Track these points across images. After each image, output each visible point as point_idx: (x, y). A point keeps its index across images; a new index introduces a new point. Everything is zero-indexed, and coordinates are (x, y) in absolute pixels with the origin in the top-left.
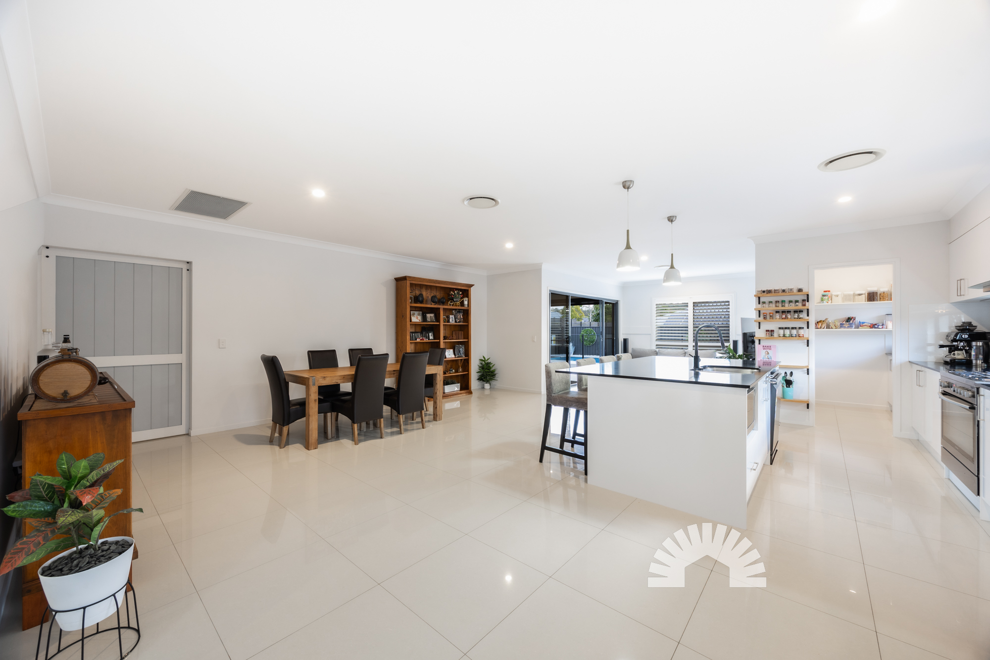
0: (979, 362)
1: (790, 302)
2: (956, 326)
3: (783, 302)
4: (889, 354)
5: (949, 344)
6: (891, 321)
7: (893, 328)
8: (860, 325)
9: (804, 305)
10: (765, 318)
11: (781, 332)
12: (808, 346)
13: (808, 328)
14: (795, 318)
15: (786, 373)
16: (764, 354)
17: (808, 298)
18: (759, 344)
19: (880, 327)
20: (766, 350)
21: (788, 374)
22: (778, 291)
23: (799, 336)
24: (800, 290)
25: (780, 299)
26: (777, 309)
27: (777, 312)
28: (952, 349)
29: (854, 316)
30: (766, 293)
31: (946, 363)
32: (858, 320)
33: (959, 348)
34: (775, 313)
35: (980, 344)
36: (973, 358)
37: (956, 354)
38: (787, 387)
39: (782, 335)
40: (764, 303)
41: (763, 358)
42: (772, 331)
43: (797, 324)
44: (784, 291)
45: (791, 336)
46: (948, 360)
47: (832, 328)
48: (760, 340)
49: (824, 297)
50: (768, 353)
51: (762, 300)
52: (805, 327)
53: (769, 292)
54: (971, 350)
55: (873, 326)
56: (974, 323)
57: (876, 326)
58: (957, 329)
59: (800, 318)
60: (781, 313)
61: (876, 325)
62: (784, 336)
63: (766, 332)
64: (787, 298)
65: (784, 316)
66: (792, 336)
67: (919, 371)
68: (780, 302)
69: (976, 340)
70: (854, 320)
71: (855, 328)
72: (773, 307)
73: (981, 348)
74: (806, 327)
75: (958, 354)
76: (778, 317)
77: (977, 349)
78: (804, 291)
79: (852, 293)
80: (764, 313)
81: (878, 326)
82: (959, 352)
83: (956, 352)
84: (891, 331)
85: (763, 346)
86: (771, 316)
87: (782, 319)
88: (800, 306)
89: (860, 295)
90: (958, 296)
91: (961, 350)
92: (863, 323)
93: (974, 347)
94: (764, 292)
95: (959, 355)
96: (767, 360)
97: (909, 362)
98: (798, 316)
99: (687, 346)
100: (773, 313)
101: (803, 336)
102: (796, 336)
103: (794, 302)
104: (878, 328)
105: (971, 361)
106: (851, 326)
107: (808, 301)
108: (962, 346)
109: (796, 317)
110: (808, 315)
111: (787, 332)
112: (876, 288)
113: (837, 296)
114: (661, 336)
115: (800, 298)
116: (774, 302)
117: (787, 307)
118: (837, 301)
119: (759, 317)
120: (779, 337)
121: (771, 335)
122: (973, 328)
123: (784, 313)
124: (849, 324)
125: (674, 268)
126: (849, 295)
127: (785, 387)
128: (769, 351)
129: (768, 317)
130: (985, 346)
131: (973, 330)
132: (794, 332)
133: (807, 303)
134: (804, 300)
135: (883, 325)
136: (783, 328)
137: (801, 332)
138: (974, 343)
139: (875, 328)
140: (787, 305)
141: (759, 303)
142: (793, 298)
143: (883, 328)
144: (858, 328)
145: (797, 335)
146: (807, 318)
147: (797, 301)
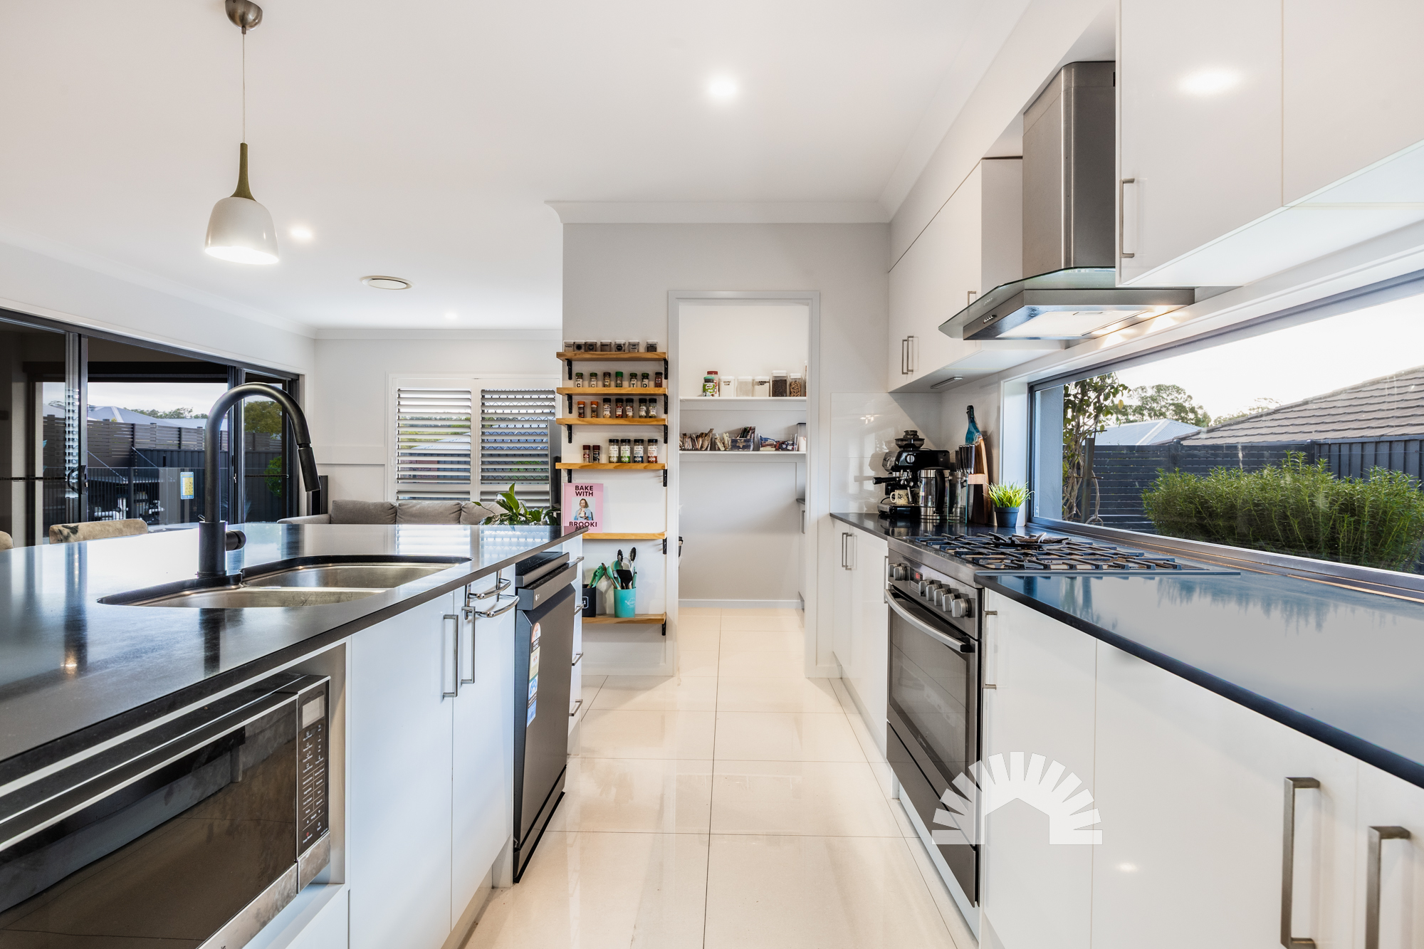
0: (930, 511)
1: (633, 376)
2: (897, 440)
3: (619, 375)
4: (801, 500)
5: (885, 475)
6: (805, 436)
7: (807, 450)
8: (762, 443)
9: (659, 385)
10: (582, 415)
11: (614, 450)
12: (665, 485)
13: (666, 441)
14: (641, 417)
15: (620, 553)
16: (579, 507)
17: (666, 369)
18: (570, 481)
19: (790, 448)
20: (582, 497)
21: (626, 555)
22: (608, 347)
23: (649, 462)
24: (651, 348)
25: (613, 367)
26: (606, 391)
27: (607, 400)
28: (892, 485)
29: (753, 426)
30: (582, 350)
31: (883, 515)
32: (760, 433)
33: (902, 482)
34: (601, 402)
35: (932, 473)
36: (921, 503)
37: (896, 497)
38: (622, 588)
39: (615, 459)
40: (580, 376)
41: (576, 519)
42: (597, 448)
43: (646, 434)
44: (619, 347)
45: (633, 460)
46: (887, 508)
47: (719, 450)
48: (570, 472)
49: (708, 384)
50: (586, 506)
51: (577, 367)
52: (661, 439)
53: (590, 347)
54: (919, 487)
55: (780, 446)
56: (921, 435)
57: (784, 446)
58: (897, 445)
59: (651, 417)
60: (613, 404)
61: (783, 443)
62: (620, 459)
63: (582, 452)
64: (626, 368)
65: (619, 412)
66: (635, 462)
67: (847, 535)
68: (613, 377)
69: (926, 466)
70: (754, 432)
71: (753, 450)
72: (598, 388)
73: (933, 482)
74: (663, 440)
75: (900, 497)
76: (608, 413)
77: (927, 484)
78: (659, 350)
79: (749, 378)
80: (579, 403)
81: (787, 445)
82: (902, 492)
83: (897, 492)
84: (804, 455)
85: (577, 487)
86: (593, 411)
87: (617, 417)
88: (651, 389)
89: (762, 383)
90: (903, 373)
91: (904, 487)
92: (766, 439)
93: (924, 480)
94: (579, 347)
95: (901, 499)
96: (584, 521)
97: (831, 515)
98: (647, 412)
99: (468, 493)
100: (597, 404)
101: (656, 462)
102: (642, 462)
103: (639, 377)
104: (786, 449)
105: (918, 509)
106: (746, 447)
107: (666, 378)
108: (906, 480)
109: (643, 413)
110: (666, 412)
111: (626, 451)
112: (785, 371)
113: (728, 383)
114: (414, 469)
115: (651, 368)
116: (600, 374)
117: (627, 388)
118: (728, 393)
119: (570, 412)
120: (610, 462)
121: (595, 459)
122: (919, 442)
123: (619, 404)
124: (745, 441)
125: (250, 197)
126: (746, 383)
127: (619, 588)
128: (588, 499)
129: (588, 412)
130: (938, 479)
131: (919, 447)
132: (639, 450)
133: (664, 381)
134: (658, 374)
135: (793, 444)
136: (617, 441)
137: (653, 450)
138: (923, 473)
139: (783, 449)
140: (626, 384)
141: (570, 378)
142: (639, 368)
143: (793, 450)
144: (758, 450)
145: (645, 459)
146: (664, 416)
147: (645, 376)
